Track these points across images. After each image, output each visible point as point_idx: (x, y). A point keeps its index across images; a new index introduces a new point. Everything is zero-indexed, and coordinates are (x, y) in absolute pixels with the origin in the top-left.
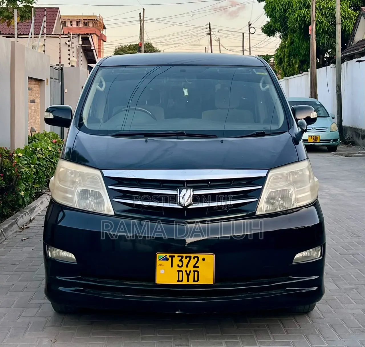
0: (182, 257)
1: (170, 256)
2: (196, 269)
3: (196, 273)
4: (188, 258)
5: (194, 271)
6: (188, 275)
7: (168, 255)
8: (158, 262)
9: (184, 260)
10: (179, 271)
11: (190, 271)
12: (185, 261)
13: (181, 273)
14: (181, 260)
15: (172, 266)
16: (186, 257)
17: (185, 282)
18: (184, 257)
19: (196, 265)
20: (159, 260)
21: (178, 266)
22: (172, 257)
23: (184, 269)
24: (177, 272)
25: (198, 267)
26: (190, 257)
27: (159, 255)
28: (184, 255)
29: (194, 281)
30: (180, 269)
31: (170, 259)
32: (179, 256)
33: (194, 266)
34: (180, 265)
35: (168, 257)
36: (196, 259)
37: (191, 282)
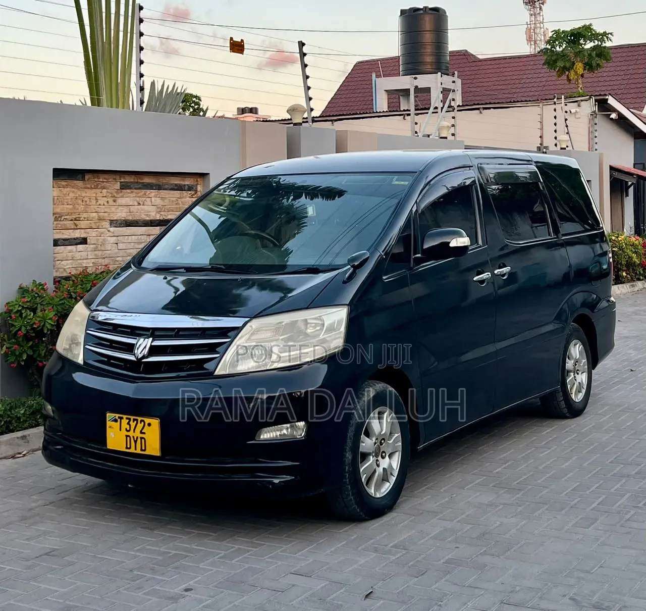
1: (119, 417)
2: (143, 436)
3: (143, 440)
4: (135, 422)
5: (142, 438)
6: (136, 442)
7: (117, 415)
9: (131, 423)
10: (127, 436)
11: (137, 437)
12: (133, 424)
13: (128, 438)
14: (128, 423)
16: (134, 420)
19: (143, 431)
20: (109, 421)
22: (121, 418)
24: (125, 437)
25: (144, 433)
26: (137, 420)
27: (110, 416)
30: (128, 434)
31: (119, 420)
32: (127, 418)
34: (128, 429)
35: (117, 418)
37: (138, 451)
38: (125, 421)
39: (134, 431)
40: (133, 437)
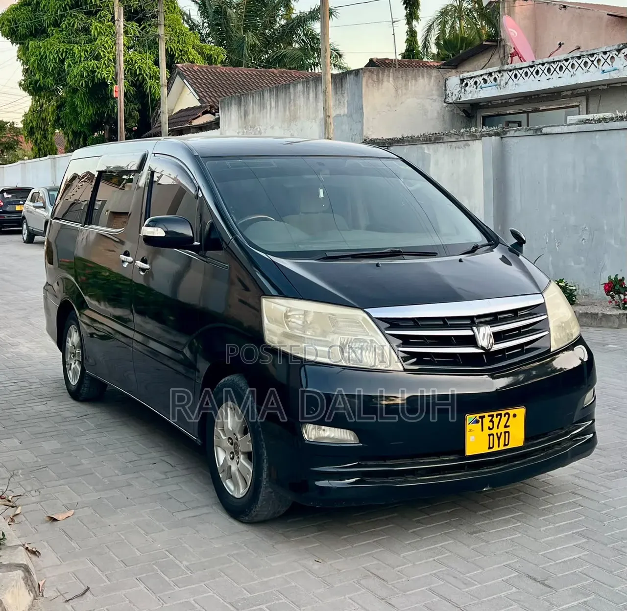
0: (492, 416)
1: (480, 417)
2: (507, 429)
3: (507, 434)
4: (499, 417)
5: (505, 433)
6: (499, 438)
7: (478, 415)
8: (469, 427)
9: (495, 419)
10: (490, 435)
11: (501, 433)
12: (496, 420)
13: (491, 437)
14: (491, 421)
15: (482, 430)
16: (497, 415)
17: (496, 449)
18: (495, 416)
19: (507, 425)
20: (469, 424)
21: (490, 429)
22: (482, 417)
23: (494, 431)
24: (488, 437)
25: (509, 426)
26: (501, 415)
27: (469, 418)
28: (495, 413)
29: (505, 445)
30: (491, 432)
31: (480, 420)
32: (489, 416)
33: (506, 426)
34: (491, 427)
35: (478, 418)
36: (507, 416)
38: (487, 420)
39: (498, 428)
40: (497, 434)
